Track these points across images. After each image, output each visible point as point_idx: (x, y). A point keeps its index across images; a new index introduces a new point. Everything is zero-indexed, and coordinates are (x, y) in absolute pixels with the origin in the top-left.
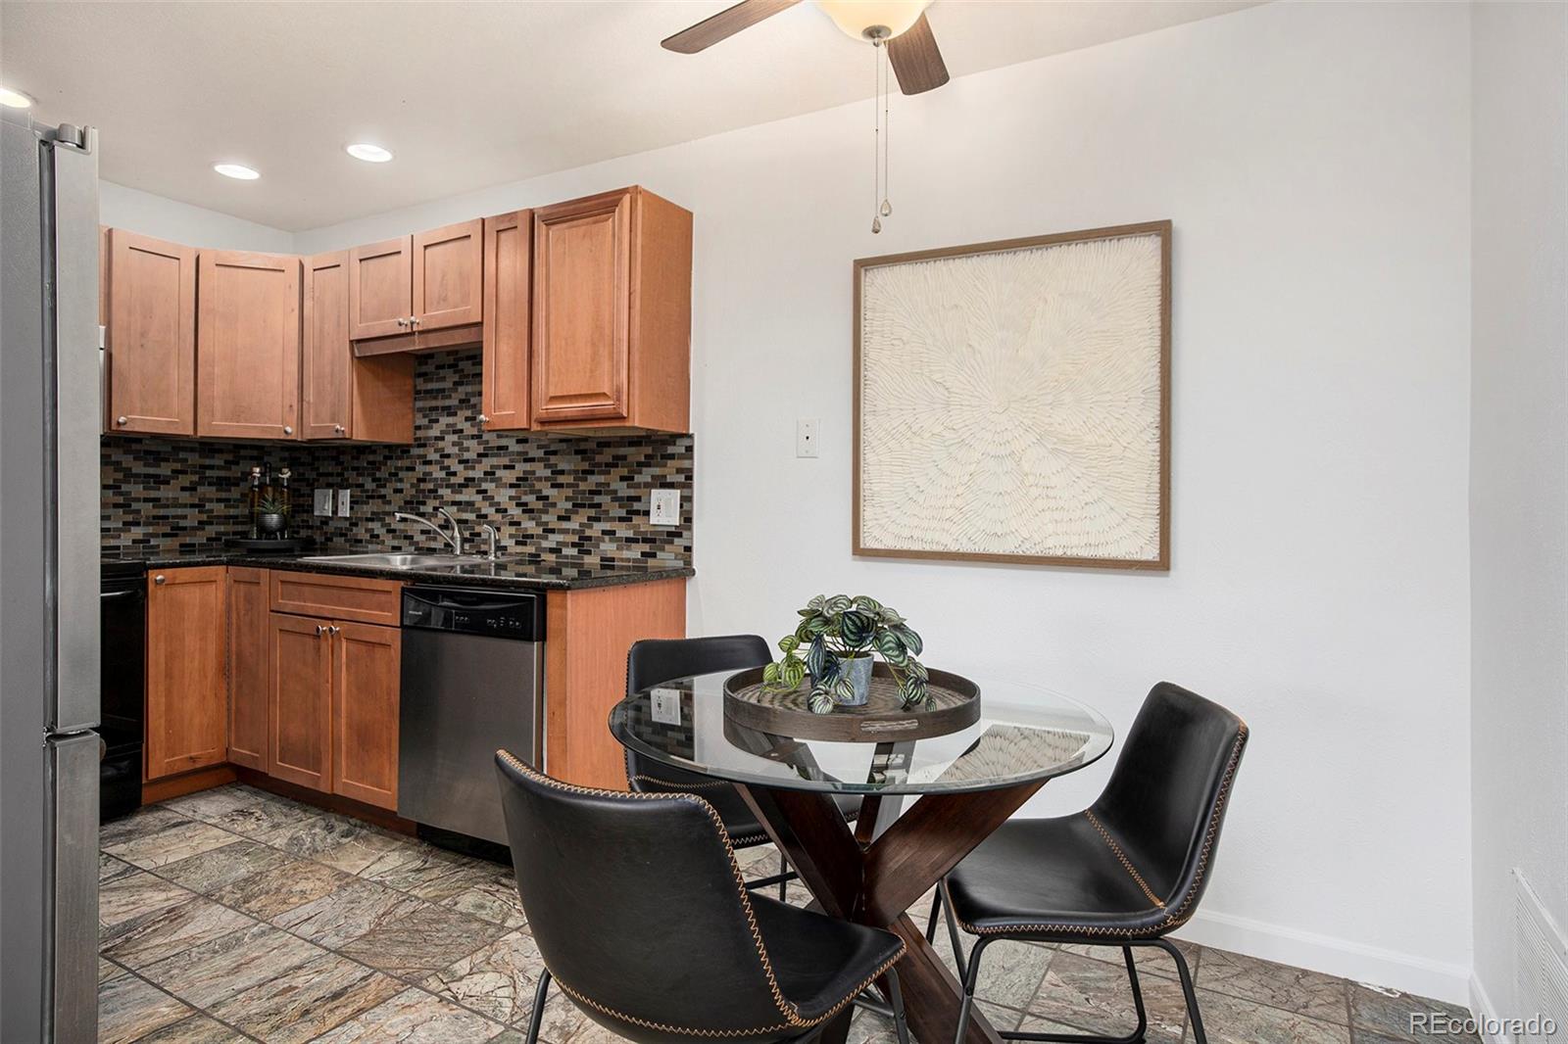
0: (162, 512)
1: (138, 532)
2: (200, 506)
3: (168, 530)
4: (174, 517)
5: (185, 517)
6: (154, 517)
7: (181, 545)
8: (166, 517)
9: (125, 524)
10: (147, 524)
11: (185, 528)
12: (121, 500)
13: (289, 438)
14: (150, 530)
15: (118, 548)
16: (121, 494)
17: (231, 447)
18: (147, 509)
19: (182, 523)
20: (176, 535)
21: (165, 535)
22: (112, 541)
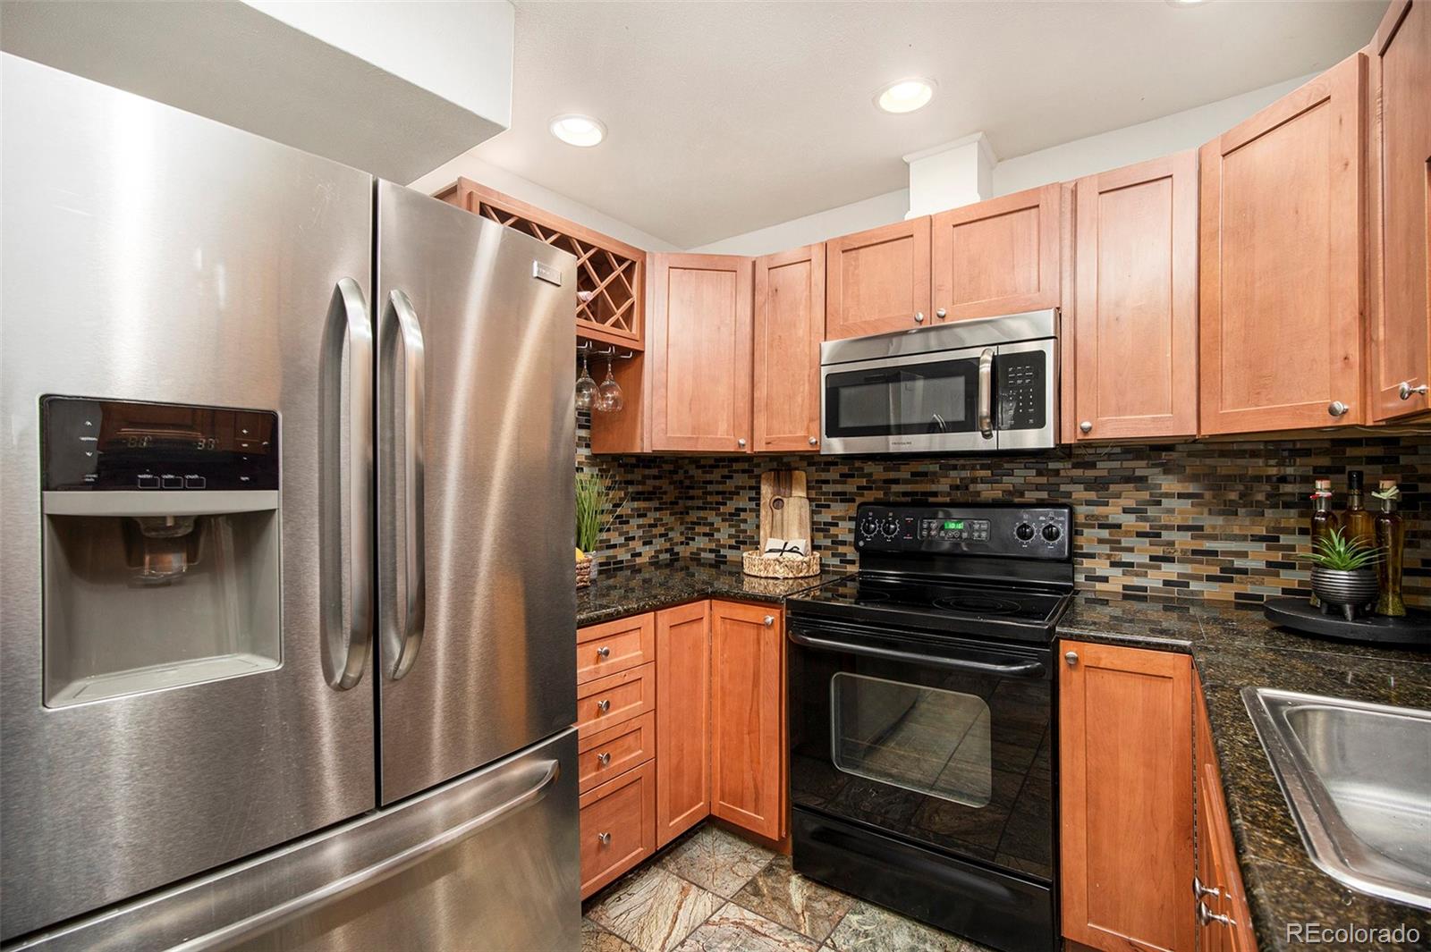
0: (1208, 545)
1: (1171, 571)
2: (1271, 540)
3: (1216, 571)
4: (1225, 553)
5: (1244, 555)
6: (1195, 552)
7: (1238, 596)
8: (1215, 553)
9: (1152, 558)
10: (1181, 561)
11: (1244, 571)
12: (1146, 527)
13: (1344, 422)
14: (1188, 569)
15: (1145, 589)
16: (1146, 519)
17: (1327, 445)
18: (1183, 541)
19: (1238, 563)
20: (1230, 580)
21: (1210, 578)
22: (1135, 579)
